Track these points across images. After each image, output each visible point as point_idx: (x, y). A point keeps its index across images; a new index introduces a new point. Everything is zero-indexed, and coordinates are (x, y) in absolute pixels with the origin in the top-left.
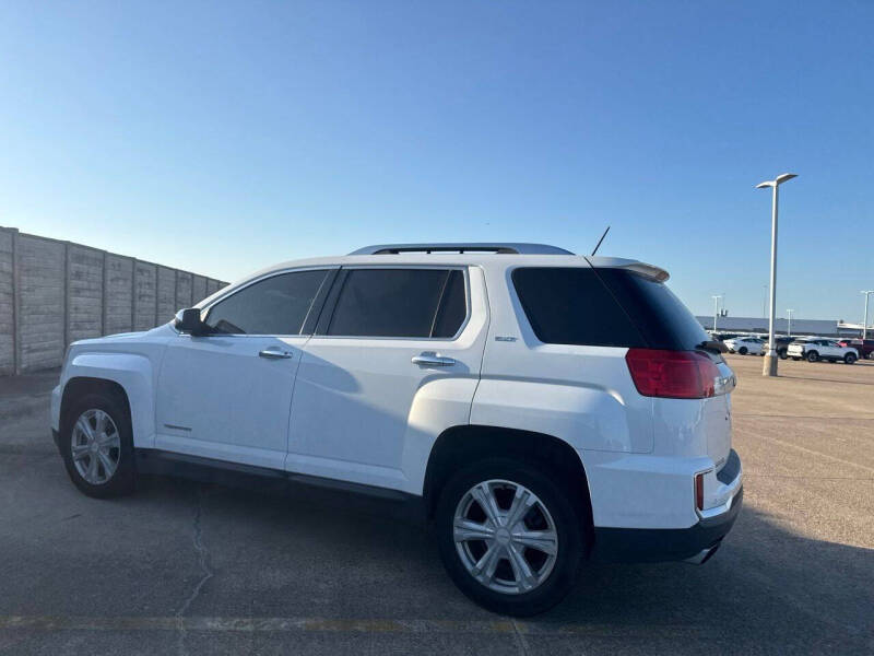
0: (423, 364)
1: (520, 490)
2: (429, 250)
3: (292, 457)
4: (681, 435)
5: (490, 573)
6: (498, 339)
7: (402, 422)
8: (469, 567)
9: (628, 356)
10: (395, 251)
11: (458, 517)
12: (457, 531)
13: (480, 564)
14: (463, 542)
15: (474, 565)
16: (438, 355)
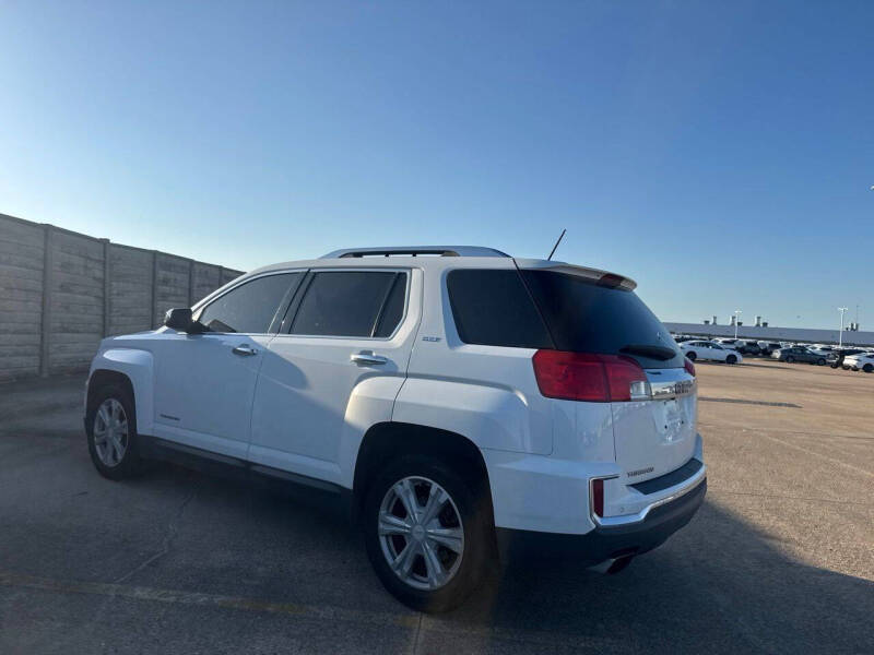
0: (361, 362)
1: (435, 486)
2: (387, 254)
3: (253, 449)
4: (585, 440)
5: (406, 568)
6: (425, 339)
7: (339, 417)
8: (390, 560)
9: (535, 358)
10: (358, 254)
11: (383, 512)
12: (381, 526)
13: (398, 558)
14: (387, 536)
15: (394, 558)
16: (374, 354)
